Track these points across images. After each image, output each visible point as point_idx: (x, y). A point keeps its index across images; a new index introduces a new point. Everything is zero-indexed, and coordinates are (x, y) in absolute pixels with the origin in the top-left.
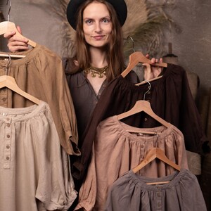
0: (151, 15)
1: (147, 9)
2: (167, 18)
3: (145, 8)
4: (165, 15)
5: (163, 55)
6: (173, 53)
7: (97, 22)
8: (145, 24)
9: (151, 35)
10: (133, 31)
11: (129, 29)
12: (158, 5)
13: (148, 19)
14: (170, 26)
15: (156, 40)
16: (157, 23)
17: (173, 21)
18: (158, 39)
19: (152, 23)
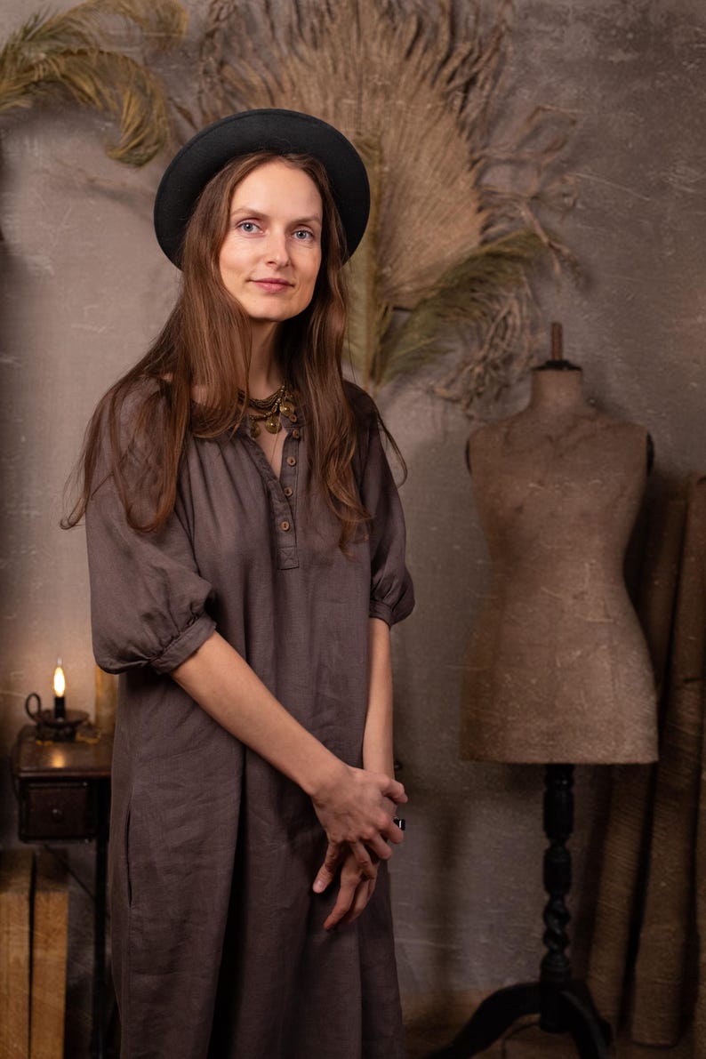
0: (492, 231)
1: (480, 210)
2: (545, 240)
3: (474, 206)
4: (539, 231)
5: (534, 363)
6: (566, 356)
7: (278, 230)
8: (472, 259)
9: (491, 297)
10: (431, 281)
11: (420, 277)
12: (517, 198)
13: (484, 242)
14: (557, 268)
15: (509, 313)
16: (513, 258)
17: (566, 251)
18: (516, 310)
19: (495, 256)
